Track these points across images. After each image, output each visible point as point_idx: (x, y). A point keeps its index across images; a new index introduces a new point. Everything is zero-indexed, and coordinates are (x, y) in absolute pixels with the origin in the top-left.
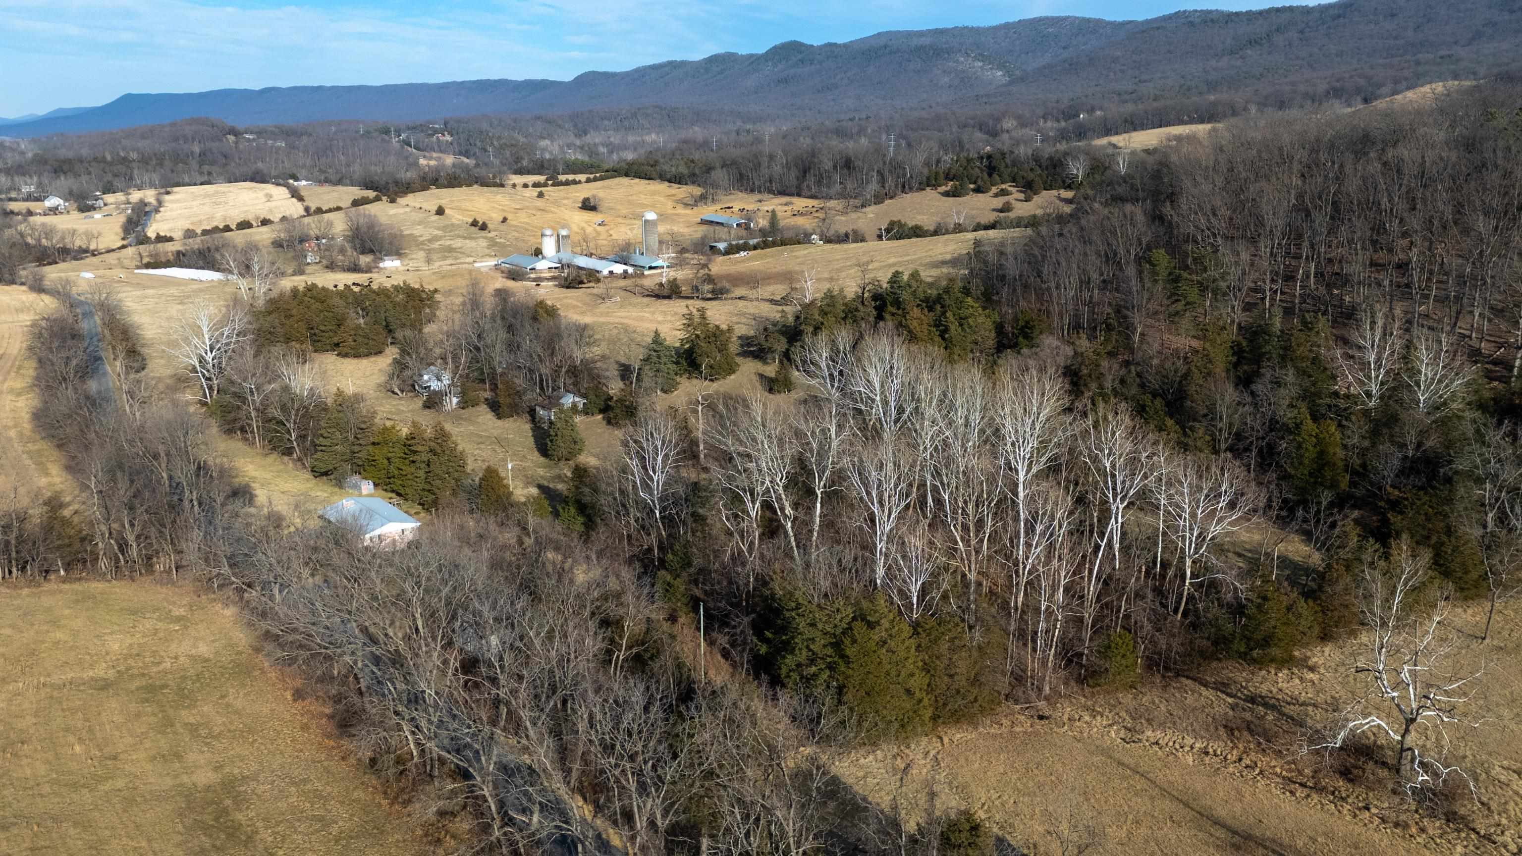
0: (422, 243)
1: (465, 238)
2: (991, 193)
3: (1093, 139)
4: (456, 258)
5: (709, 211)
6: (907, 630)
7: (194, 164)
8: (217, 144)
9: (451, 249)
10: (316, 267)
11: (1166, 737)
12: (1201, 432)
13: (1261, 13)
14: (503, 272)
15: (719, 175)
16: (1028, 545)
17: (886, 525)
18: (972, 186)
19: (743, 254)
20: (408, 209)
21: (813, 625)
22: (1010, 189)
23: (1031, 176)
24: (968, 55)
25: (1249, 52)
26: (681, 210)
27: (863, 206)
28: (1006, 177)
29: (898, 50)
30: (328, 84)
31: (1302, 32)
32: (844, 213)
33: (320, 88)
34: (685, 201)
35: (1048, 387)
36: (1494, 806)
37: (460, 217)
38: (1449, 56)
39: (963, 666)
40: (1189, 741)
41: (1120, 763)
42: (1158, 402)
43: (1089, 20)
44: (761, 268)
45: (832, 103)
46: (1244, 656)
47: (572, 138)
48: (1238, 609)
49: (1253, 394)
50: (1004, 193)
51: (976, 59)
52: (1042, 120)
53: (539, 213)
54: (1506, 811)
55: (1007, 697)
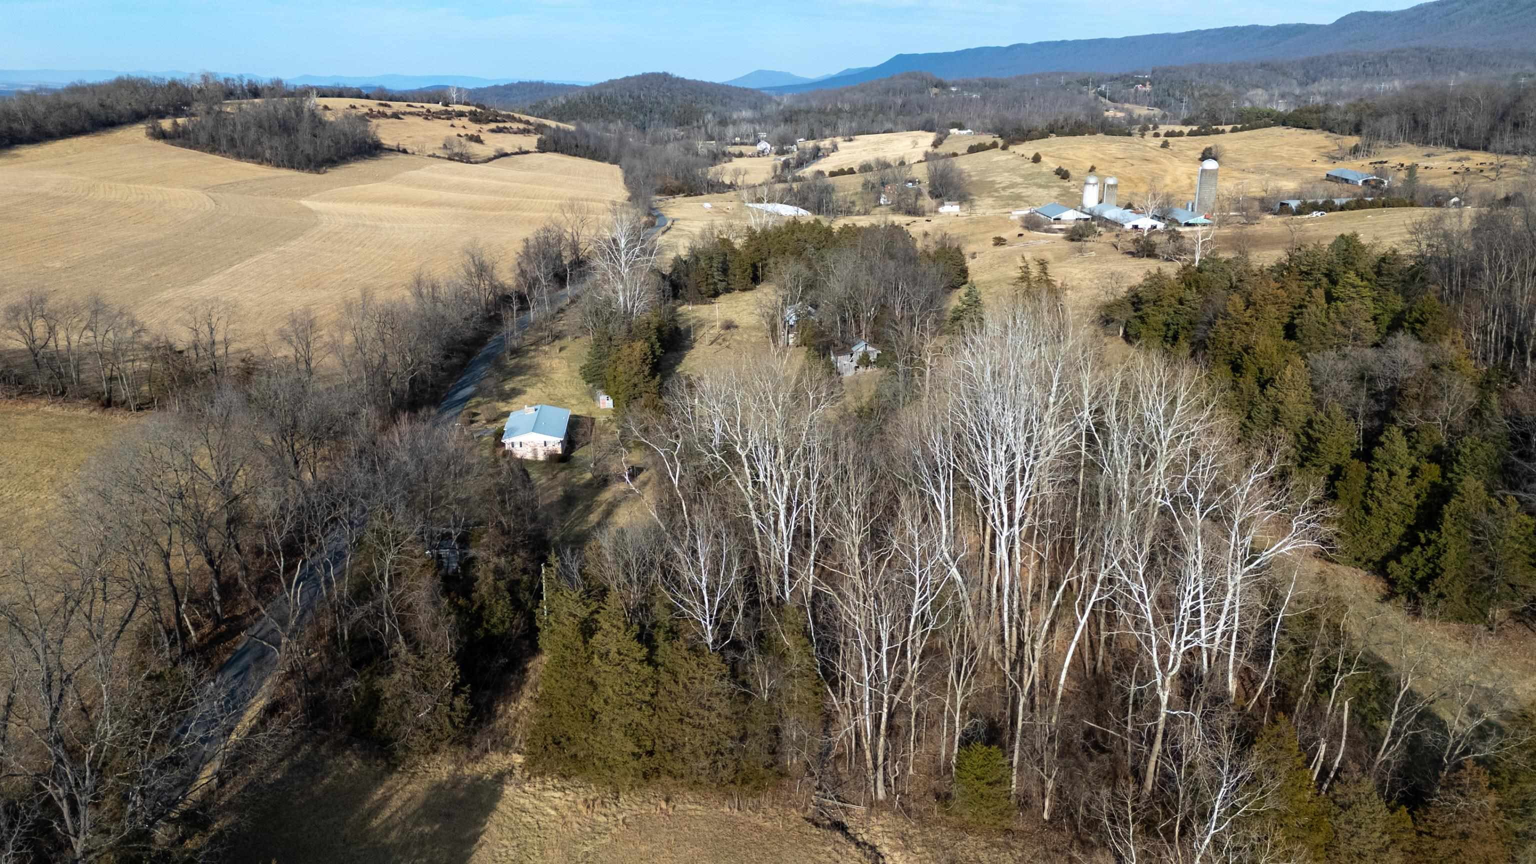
0: (997, 190)
8: (917, 96)
10: (881, 209)
19: (1315, 214)
20: (1011, 157)
34: (1334, 153)
37: (1051, 165)
53: (1143, 162)
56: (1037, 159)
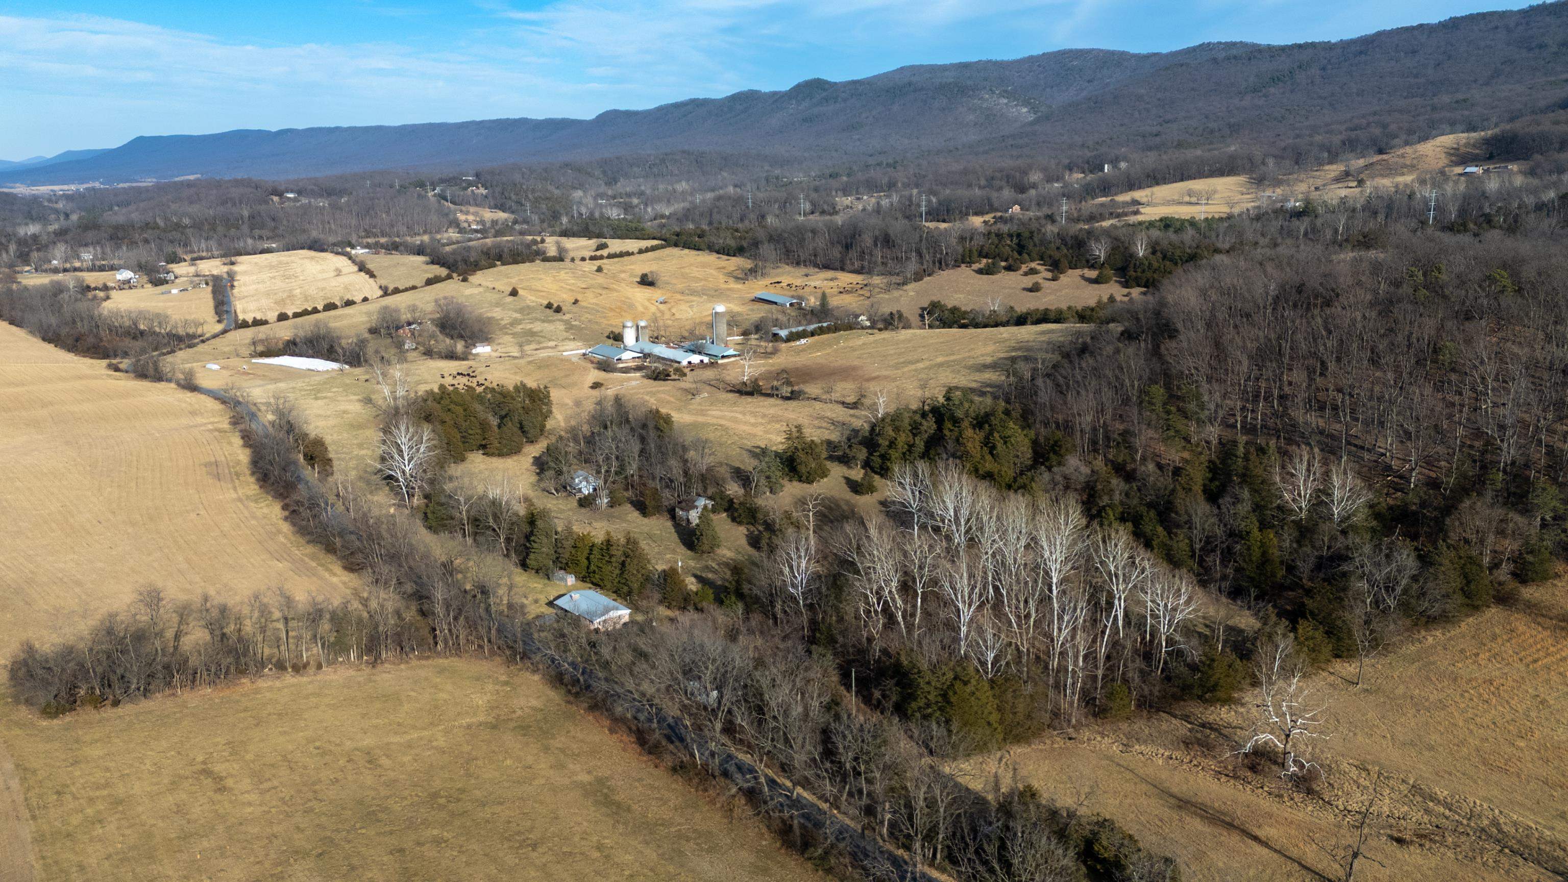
0: (505, 327)
1: (543, 321)
2: (1021, 272)
3: (1116, 194)
4: (540, 343)
5: (760, 287)
6: (987, 686)
7: (245, 229)
8: (263, 207)
9: (532, 334)
10: (415, 354)
11: (1147, 749)
12: (1181, 537)
13: (1283, 49)
14: (592, 362)
15: (766, 249)
16: (1060, 629)
17: (966, 614)
18: (1003, 264)
19: (803, 341)
20: (481, 289)
21: (928, 683)
22: (1039, 267)
23: (1057, 255)
24: (993, 92)
25: (1272, 90)
26: (733, 285)
27: (904, 284)
28: (1034, 255)
29: (922, 89)
30: (345, 125)
31: (1324, 69)
32: (887, 290)
33: (337, 129)
34: (735, 274)
35: (1071, 512)
36: (1336, 785)
37: (533, 298)
38: (1465, 100)
39: (1021, 707)
40: (1161, 751)
41: (1118, 765)
42: (1152, 513)
43: (1113, 53)
44: (822, 361)
45: (858, 143)
46: (1200, 697)
47: (603, 189)
48: (1193, 668)
49: (1219, 508)
50: (1033, 272)
51: (1001, 96)
52: (1067, 173)
53: (604, 292)
54: (1342, 788)
55: (1049, 726)
56: (514, 293)
